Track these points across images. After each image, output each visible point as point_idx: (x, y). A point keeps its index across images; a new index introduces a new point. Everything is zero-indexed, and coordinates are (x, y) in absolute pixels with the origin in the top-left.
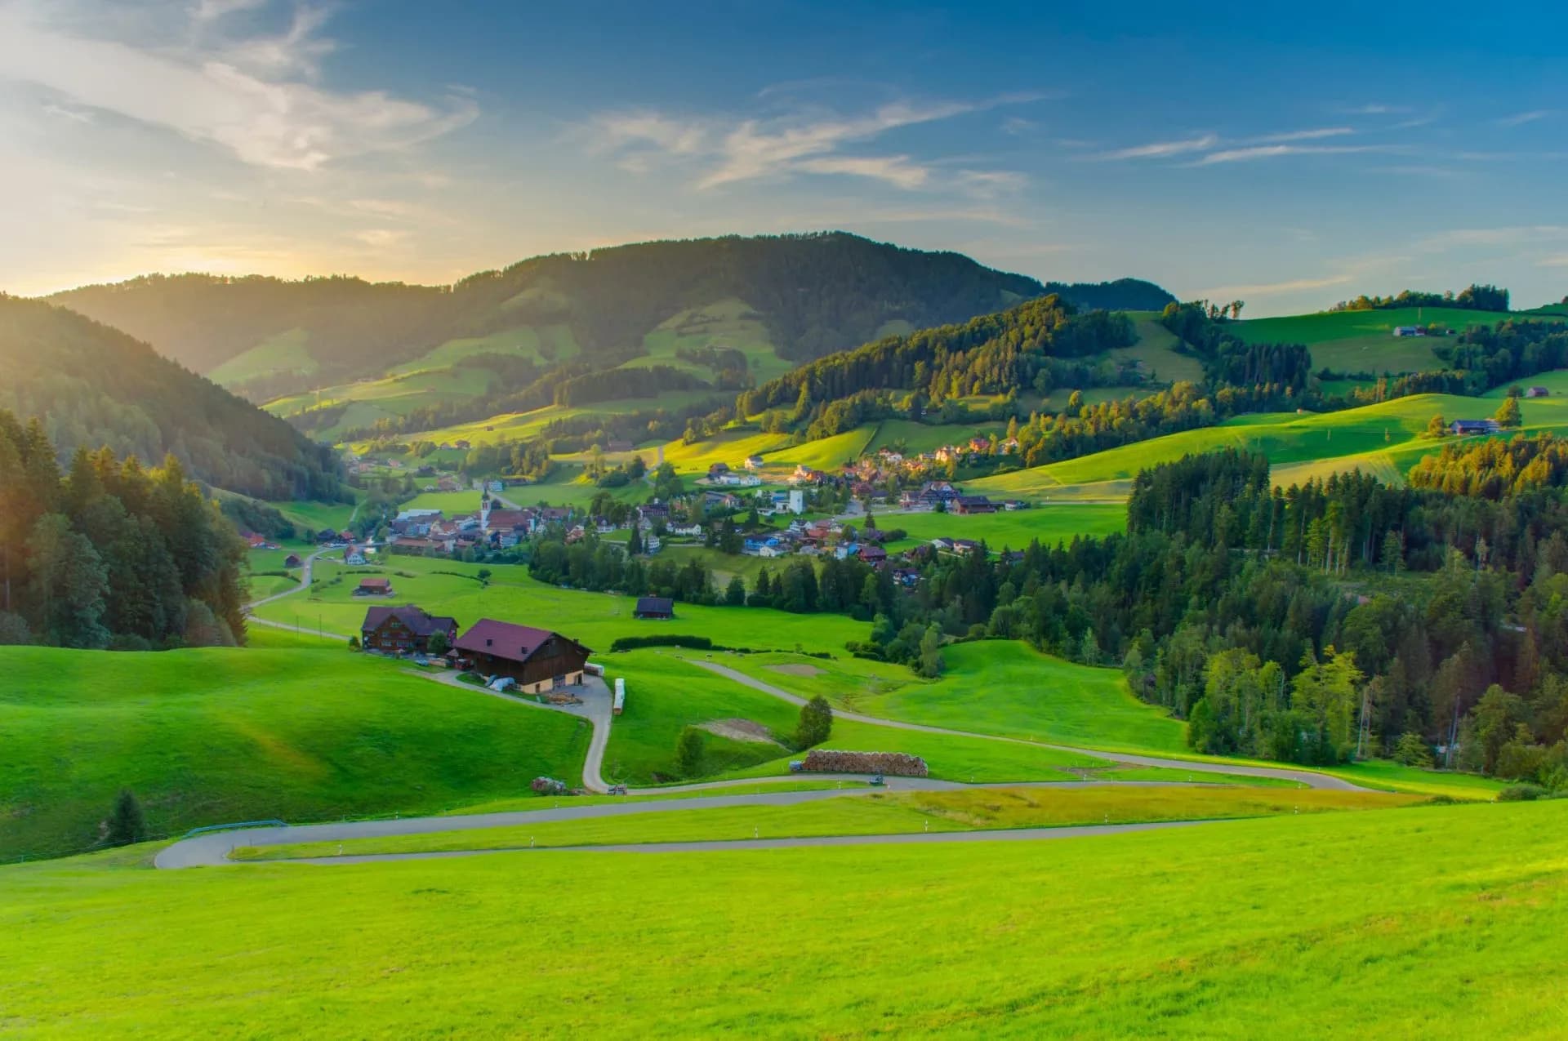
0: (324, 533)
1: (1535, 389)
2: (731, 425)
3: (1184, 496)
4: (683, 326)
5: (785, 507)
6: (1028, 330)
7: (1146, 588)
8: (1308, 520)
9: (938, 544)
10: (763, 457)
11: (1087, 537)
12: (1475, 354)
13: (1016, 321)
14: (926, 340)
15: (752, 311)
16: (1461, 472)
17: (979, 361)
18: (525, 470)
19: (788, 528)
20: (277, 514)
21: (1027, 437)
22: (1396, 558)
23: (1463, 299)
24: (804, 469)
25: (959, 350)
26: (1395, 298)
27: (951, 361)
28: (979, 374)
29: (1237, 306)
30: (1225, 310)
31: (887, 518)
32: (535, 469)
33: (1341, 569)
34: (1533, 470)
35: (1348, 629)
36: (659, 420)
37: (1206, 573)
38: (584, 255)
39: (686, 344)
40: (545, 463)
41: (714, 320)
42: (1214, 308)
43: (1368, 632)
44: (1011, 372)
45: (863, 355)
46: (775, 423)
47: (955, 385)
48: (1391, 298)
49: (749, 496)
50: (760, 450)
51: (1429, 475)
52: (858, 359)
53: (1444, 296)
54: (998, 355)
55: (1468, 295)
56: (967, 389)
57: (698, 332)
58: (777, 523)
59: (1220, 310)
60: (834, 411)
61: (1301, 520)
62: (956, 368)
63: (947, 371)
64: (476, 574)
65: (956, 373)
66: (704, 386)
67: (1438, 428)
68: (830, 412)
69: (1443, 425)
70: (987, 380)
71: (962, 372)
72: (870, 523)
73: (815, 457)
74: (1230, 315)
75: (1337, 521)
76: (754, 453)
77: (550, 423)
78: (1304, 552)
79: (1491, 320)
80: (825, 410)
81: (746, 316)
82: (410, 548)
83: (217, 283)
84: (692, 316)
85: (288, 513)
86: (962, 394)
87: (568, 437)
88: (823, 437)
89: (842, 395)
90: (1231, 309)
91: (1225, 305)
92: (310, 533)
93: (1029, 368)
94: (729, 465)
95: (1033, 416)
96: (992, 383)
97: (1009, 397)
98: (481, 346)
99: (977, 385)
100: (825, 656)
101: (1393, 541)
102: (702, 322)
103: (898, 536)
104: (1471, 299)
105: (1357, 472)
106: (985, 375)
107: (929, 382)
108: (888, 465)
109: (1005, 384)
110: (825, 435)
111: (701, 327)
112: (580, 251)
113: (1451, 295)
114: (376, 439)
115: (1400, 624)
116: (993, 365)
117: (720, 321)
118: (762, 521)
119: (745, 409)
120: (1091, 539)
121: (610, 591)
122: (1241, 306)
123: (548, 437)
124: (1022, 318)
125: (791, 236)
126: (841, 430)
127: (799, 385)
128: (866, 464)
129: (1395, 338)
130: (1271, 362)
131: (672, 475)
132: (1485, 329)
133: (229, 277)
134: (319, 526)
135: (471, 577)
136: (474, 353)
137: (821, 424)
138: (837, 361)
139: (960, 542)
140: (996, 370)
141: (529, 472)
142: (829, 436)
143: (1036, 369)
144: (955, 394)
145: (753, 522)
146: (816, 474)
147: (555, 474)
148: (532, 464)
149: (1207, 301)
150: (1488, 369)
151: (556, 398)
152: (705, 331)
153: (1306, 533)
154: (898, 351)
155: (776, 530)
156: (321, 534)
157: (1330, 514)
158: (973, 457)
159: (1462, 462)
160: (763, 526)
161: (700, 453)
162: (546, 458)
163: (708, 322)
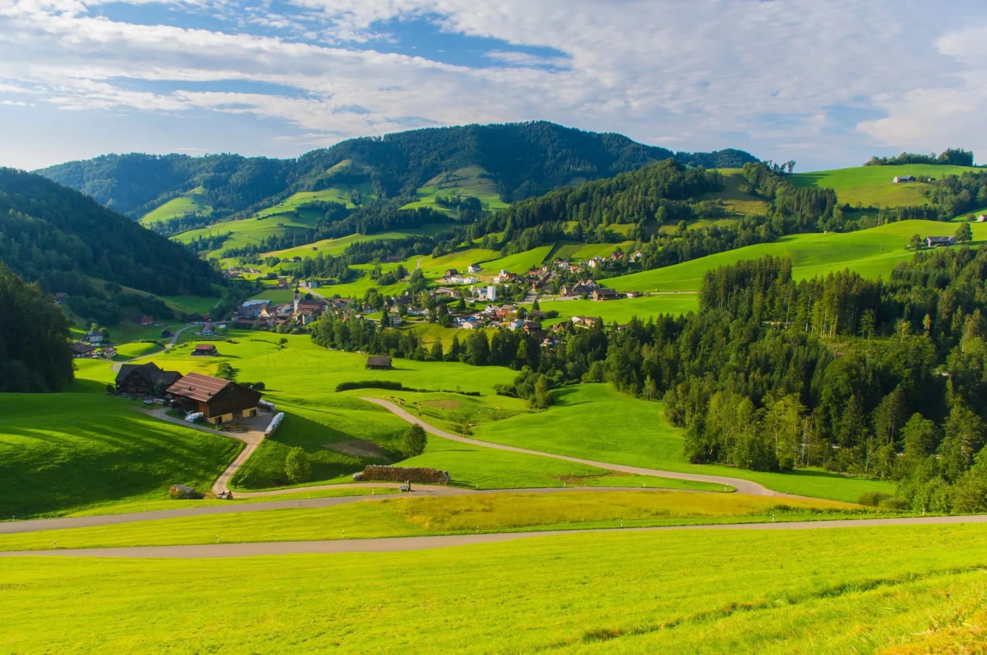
0: (193, 315)
1: (984, 216)
2: (463, 245)
3: (736, 288)
4: (441, 183)
5: (485, 297)
6: (653, 181)
7: (704, 348)
8: (812, 302)
9: (575, 319)
10: (480, 265)
11: (668, 315)
12: (946, 193)
13: (646, 175)
14: (587, 189)
15: (485, 172)
16: (923, 271)
17: (620, 202)
18: (333, 275)
19: (484, 310)
20: (162, 304)
21: (646, 250)
22: (868, 328)
23: (942, 157)
24: (505, 272)
25: (608, 195)
26: (897, 157)
27: (602, 203)
28: (620, 209)
29: (791, 165)
30: (783, 167)
31: (547, 303)
32: (339, 274)
33: (831, 335)
34: (970, 269)
35: (827, 375)
36: (421, 242)
37: (743, 338)
38: (380, 138)
39: (444, 194)
40: (345, 270)
41: (462, 179)
42: (776, 165)
43: (839, 377)
44: (640, 208)
45: (547, 199)
46: (490, 243)
47: (604, 218)
48: (894, 157)
49: (466, 290)
50: (480, 260)
51: (902, 273)
52: (543, 201)
53: (929, 156)
54: (633, 198)
55: (945, 156)
56: (612, 220)
57: (452, 187)
58: (478, 307)
59: (780, 167)
60: (527, 234)
61: (807, 303)
62: (606, 206)
63: (600, 208)
64: (278, 341)
65: (606, 210)
66: (452, 221)
67: (915, 242)
68: (524, 236)
69: (920, 240)
70: (625, 214)
71: (609, 209)
72: (536, 306)
73: (514, 265)
74: (786, 170)
75: (831, 302)
76: (475, 263)
77: (352, 245)
78: (810, 324)
79: (959, 171)
80: (521, 234)
81: (482, 176)
82: (245, 324)
83: (150, 159)
84: (448, 177)
85: (170, 303)
86: (609, 223)
87: (362, 254)
88: (519, 252)
89: (533, 225)
90: (787, 166)
91: (783, 164)
92: (184, 315)
93: (652, 206)
94: (458, 270)
95: (652, 237)
96: (628, 216)
97: (638, 225)
98: (314, 197)
99: (619, 217)
100: (477, 394)
101: (868, 317)
102: (455, 180)
103: (553, 315)
104: (947, 158)
105: (847, 271)
106: (623, 210)
107: (589, 216)
108: (558, 269)
109: (636, 216)
110: (520, 251)
111: (453, 184)
112: (377, 136)
113: (934, 156)
114: (244, 256)
115: (861, 372)
116: (629, 204)
117: (465, 179)
118: (467, 306)
119: (472, 234)
120: (670, 316)
121: (358, 352)
122: (794, 164)
123: (350, 254)
124: (649, 173)
125: (512, 124)
126: (530, 248)
127: (506, 218)
128: (545, 269)
129: (895, 184)
130: (810, 201)
131: (422, 276)
132: (955, 177)
133: (158, 155)
134: (190, 311)
135: (275, 343)
136: (308, 201)
137: (518, 244)
138: (530, 203)
139: (589, 318)
140: (631, 208)
141: (336, 276)
142: (523, 251)
143: (656, 207)
144: (605, 224)
145: (462, 306)
146: (510, 275)
147: (351, 277)
148: (337, 271)
149: (771, 161)
150: (953, 203)
151: (357, 228)
152: (456, 186)
153: (810, 311)
154: (569, 196)
155: (476, 311)
156: (191, 316)
157: (826, 298)
158: (612, 264)
159: (924, 264)
160: (468, 309)
161: (442, 263)
162: (346, 266)
163: (459, 179)
